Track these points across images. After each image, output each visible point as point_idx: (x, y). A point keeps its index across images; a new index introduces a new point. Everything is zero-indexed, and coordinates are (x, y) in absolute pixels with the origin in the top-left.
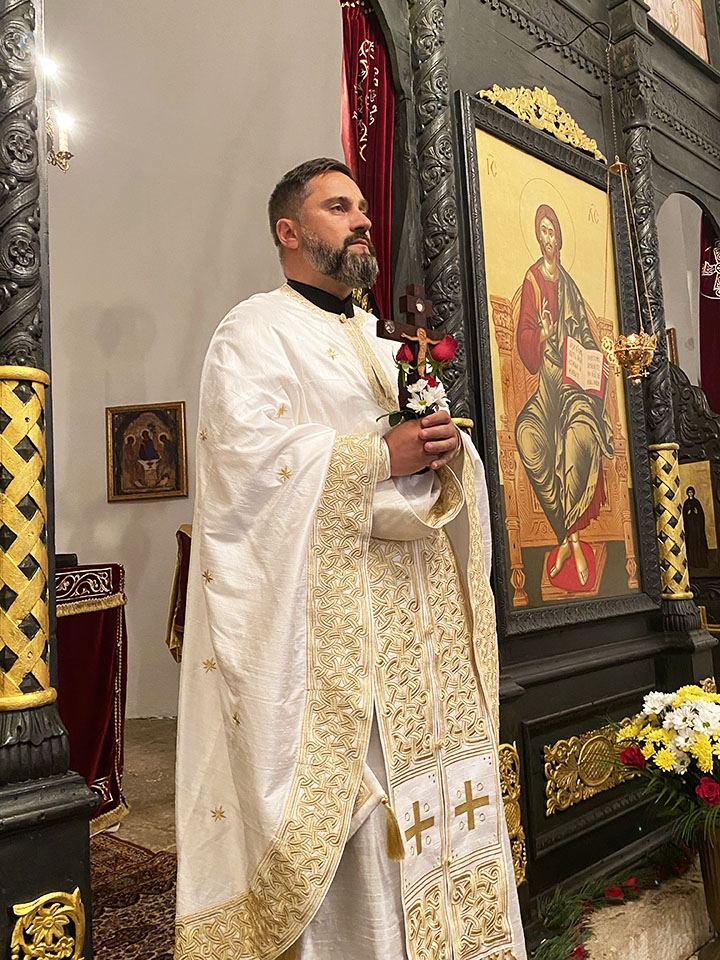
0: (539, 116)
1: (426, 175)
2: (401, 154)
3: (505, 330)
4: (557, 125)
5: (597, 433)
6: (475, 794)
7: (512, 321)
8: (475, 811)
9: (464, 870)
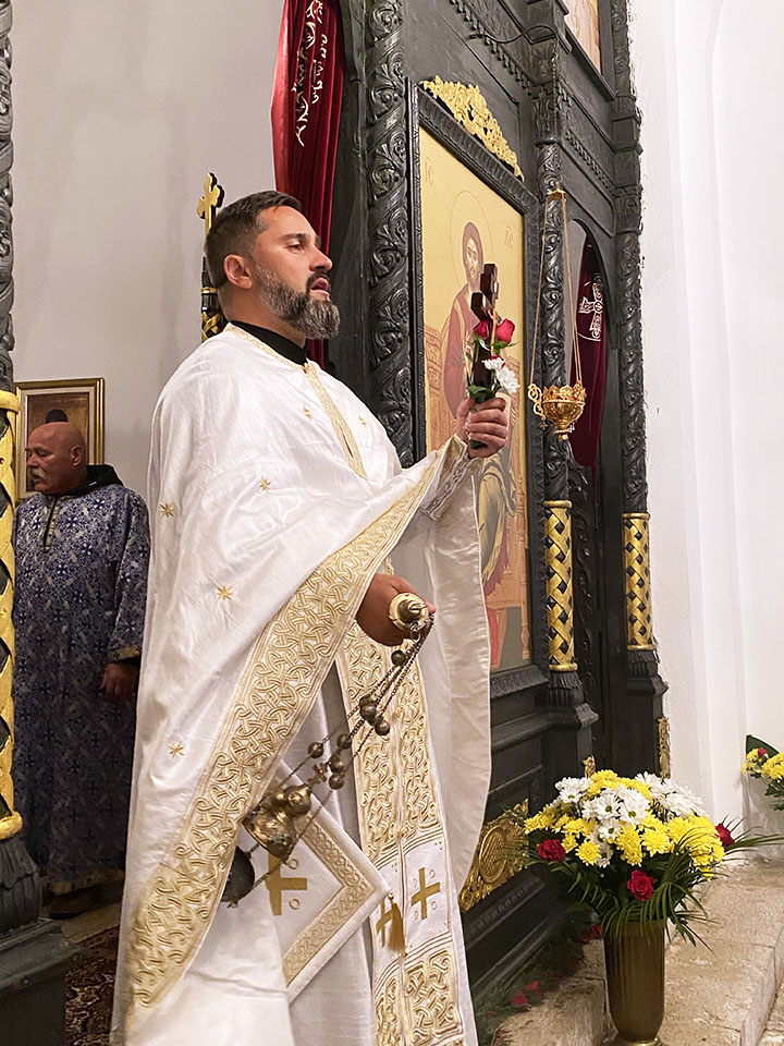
0: (471, 118)
1: (376, 176)
2: (349, 147)
3: (435, 366)
4: (485, 130)
5: (503, 487)
6: (429, 882)
7: (441, 357)
8: (428, 899)
9: (417, 961)
